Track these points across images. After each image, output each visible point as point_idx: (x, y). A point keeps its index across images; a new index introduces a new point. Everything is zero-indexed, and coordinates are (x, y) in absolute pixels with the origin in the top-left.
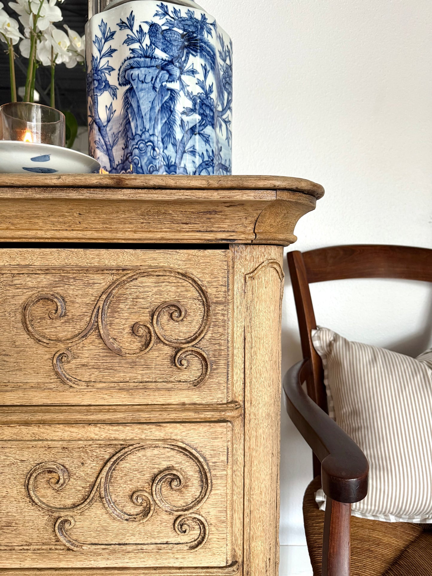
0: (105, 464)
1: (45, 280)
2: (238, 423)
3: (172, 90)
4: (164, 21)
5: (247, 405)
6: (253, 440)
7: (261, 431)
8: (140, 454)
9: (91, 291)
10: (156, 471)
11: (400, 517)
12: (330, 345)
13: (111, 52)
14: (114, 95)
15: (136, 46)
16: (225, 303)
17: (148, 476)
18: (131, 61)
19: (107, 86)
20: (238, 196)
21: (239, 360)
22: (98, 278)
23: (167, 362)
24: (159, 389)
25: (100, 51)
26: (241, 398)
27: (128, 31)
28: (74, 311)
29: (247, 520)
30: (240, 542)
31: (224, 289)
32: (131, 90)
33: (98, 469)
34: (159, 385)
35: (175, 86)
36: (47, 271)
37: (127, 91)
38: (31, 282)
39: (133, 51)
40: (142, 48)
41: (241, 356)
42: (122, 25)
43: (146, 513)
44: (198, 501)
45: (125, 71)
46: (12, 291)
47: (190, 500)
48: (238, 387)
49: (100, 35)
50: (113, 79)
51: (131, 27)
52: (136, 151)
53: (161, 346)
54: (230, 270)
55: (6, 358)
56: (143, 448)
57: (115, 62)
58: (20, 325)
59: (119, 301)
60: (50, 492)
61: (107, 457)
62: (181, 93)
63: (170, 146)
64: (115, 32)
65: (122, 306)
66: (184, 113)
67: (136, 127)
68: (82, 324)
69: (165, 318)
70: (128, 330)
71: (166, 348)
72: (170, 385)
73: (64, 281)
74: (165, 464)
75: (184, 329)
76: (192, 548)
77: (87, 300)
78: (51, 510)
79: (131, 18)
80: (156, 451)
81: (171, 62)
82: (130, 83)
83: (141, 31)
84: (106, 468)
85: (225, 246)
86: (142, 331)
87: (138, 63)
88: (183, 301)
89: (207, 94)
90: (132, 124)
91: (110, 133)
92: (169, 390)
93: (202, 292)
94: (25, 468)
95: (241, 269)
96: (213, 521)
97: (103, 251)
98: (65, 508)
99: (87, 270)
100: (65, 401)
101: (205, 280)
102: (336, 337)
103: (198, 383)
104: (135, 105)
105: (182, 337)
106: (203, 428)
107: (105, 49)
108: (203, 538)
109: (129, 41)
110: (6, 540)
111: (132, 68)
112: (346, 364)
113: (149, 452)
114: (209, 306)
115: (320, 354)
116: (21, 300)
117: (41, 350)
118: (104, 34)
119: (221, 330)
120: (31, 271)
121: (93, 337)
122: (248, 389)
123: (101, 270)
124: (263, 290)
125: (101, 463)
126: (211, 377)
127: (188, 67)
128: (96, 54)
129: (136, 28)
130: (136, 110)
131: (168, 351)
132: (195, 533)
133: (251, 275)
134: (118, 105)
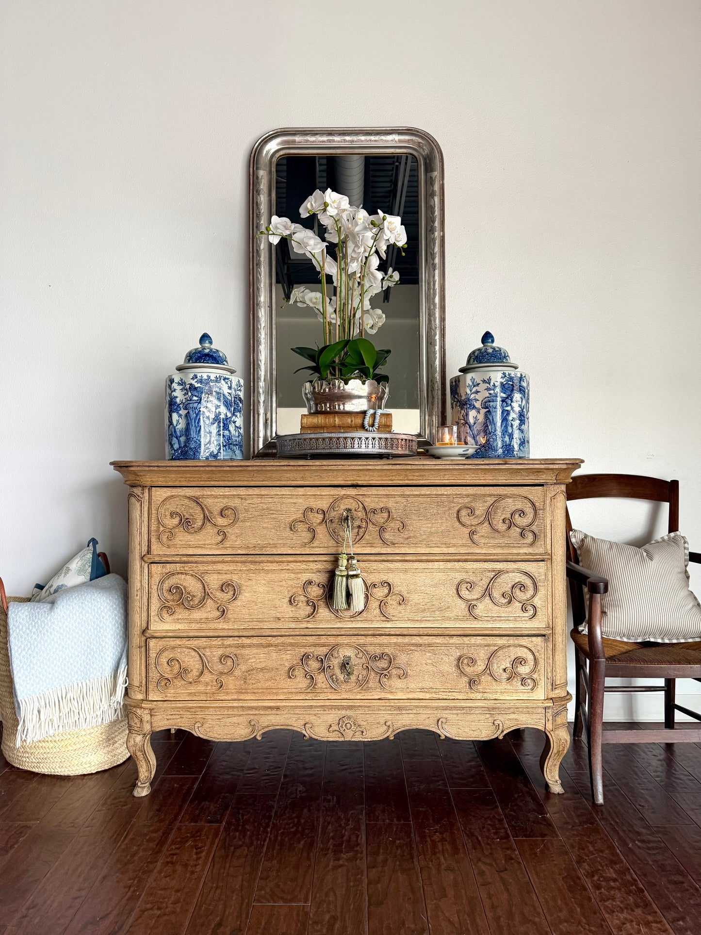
0: (492, 580)
1: (466, 500)
2: (549, 562)
3: (507, 410)
4: (505, 380)
5: (553, 555)
6: (555, 571)
7: (559, 567)
8: (507, 575)
9: (486, 504)
10: (514, 583)
11: (630, 639)
12: (583, 540)
13: (477, 392)
14: (479, 412)
15: (492, 392)
16: (544, 509)
17: (510, 586)
18: (489, 399)
19: (474, 407)
20: (551, 466)
21: (549, 535)
22: (489, 499)
23: (518, 535)
24: (515, 547)
25: (471, 391)
26: (550, 552)
27: (488, 385)
28: (477, 513)
29: (554, 607)
30: (551, 618)
31: (543, 503)
32: (489, 411)
33: (488, 582)
34: (515, 545)
35: (509, 408)
36: (468, 496)
37: (487, 412)
38: (461, 501)
39: (490, 394)
40: (494, 393)
41: (550, 533)
42: (484, 381)
43: (510, 602)
44: (533, 597)
45: (486, 402)
46: (453, 505)
47: (529, 597)
48: (549, 547)
49: (471, 384)
50: (478, 405)
51: (489, 383)
52: (492, 440)
53: (515, 528)
54: (545, 496)
55: (449, 533)
56: (507, 572)
57: (480, 397)
58: (456, 519)
59: (497, 509)
60: (467, 592)
61: (492, 576)
62: (511, 411)
63: (507, 436)
64: (479, 384)
65: (498, 511)
66: (512, 420)
67: (492, 429)
68: (482, 519)
69: (517, 516)
70: (501, 521)
71: (517, 529)
72: (519, 545)
73: (474, 500)
74: (517, 580)
75: (525, 521)
76: (530, 619)
77: (484, 508)
78: (468, 601)
79: (490, 379)
80: (513, 574)
81: (507, 398)
82: (488, 408)
83: (494, 385)
84: (492, 581)
85: (542, 485)
86: (507, 522)
87: (493, 400)
88: (525, 509)
89: (522, 410)
90: (490, 427)
91: (475, 429)
92: (519, 547)
93: (533, 504)
94: (456, 582)
95: (549, 495)
96: (539, 606)
97: (491, 488)
98: (474, 600)
99: (484, 495)
100: (474, 552)
101: (534, 500)
102: (586, 536)
103: (532, 544)
104: (491, 418)
105: (524, 524)
106: (534, 564)
107: (474, 390)
108: (535, 614)
109: (488, 389)
110: (447, 615)
111: (490, 402)
112: (593, 551)
113: (511, 575)
114: (536, 511)
115: (576, 547)
116: (457, 509)
117: (465, 529)
118: (473, 383)
119: (541, 521)
120: (461, 496)
121: (486, 524)
122: (553, 547)
123: (490, 495)
124: (559, 504)
125: (490, 579)
126: (538, 542)
127: (514, 399)
128: (469, 392)
129: (492, 384)
130: (492, 421)
131: (519, 530)
132: (531, 612)
133: (553, 498)
134: (481, 418)
